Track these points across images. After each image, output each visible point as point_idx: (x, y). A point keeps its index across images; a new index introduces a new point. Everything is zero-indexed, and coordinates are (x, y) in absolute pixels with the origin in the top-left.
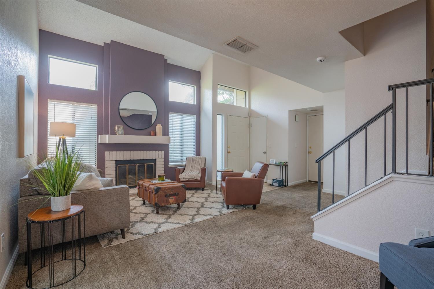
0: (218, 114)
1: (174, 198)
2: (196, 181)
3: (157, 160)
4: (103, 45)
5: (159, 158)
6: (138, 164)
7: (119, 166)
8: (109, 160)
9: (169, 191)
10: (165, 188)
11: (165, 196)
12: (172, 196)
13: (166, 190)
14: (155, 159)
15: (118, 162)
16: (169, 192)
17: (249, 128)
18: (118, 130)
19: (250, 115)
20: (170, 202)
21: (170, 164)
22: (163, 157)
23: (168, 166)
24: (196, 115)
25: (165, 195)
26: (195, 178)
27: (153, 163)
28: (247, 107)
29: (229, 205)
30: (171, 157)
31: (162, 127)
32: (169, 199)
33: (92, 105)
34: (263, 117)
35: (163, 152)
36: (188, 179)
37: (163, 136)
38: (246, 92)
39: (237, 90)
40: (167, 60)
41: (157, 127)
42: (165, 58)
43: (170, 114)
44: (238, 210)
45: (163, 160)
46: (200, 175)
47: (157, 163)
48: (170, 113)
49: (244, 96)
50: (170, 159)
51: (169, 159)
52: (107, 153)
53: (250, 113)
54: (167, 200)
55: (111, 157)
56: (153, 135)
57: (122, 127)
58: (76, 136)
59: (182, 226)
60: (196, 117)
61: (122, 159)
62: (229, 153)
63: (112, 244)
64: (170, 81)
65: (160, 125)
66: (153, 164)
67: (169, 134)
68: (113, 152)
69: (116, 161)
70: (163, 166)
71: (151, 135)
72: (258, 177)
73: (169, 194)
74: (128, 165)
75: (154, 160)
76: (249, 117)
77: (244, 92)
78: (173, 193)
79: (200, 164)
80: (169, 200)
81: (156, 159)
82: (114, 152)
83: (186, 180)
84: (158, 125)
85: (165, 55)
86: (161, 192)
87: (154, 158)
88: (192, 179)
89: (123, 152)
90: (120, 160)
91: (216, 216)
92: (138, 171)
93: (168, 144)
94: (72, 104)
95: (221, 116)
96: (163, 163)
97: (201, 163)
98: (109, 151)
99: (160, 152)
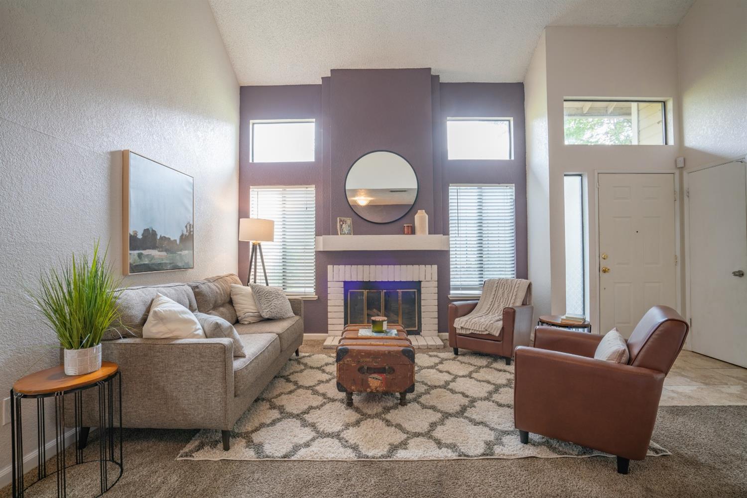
0: (565, 175)
1: (381, 378)
2: (490, 337)
3: (423, 284)
4: (320, 83)
5: (427, 280)
6: (385, 291)
7: (351, 293)
8: (333, 281)
9: (368, 360)
10: (359, 351)
11: (359, 370)
12: (374, 373)
13: (362, 356)
14: (418, 280)
15: (347, 285)
16: (369, 362)
17: (678, 203)
18: (341, 226)
19: (681, 165)
20: (371, 385)
21: (452, 292)
22: (435, 277)
23: (447, 297)
24: (514, 185)
25: (358, 367)
26: (486, 330)
27: (416, 290)
28: (671, 142)
29: (528, 433)
30: (454, 278)
31: (427, 216)
32: (370, 379)
33: (307, 186)
34: (732, 162)
35: (435, 267)
36: (471, 331)
37: (430, 233)
38: (664, 102)
39: (641, 104)
40: (439, 76)
41: (417, 217)
42: (433, 73)
43: (450, 188)
44: (555, 456)
45: (436, 284)
46: (500, 324)
47: (423, 290)
48: (450, 185)
49: (660, 116)
50: (451, 283)
51: (449, 282)
52: (330, 267)
53: (681, 159)
54: (363, 379)
55: (338, 274)
56: (408, 234)
57: (349, 221)
58: (275, 240)
59: (356, 459)
60: (514, 188)
61: (354, 279)
62: (605, 271)
63: (193, 457)
64: (448, 118)
65: (424, 211)
66: (415, 292)
67: (449, 231)
68: (340, 266)
69: (345, 282)
70: (436, 296)
71: (404, 233)
72: (636, 363)
73: (367, 368)
74: (367, 291)
75: (417, 285)
76: (677, 172)
77: (660, 105)
78: (379, 367)
79: (513, 298)
80: (367, 381)
81: (420, 282)
82: (342, 267)
83: (468, 332)
84: (419, 211)
85: (433, 67)
86: (348, 359)
87: (416, 279)
88: (480, 333)
89: (356, 266)
90: (351, 281)
91: (465, 456)
92: (385, 303)
93: (447, 251)
94: (281, 189)
95: (579, 178)
96: (436, 290)
97: (516, 295)
98: (333, 264)
99: (428, 267)
